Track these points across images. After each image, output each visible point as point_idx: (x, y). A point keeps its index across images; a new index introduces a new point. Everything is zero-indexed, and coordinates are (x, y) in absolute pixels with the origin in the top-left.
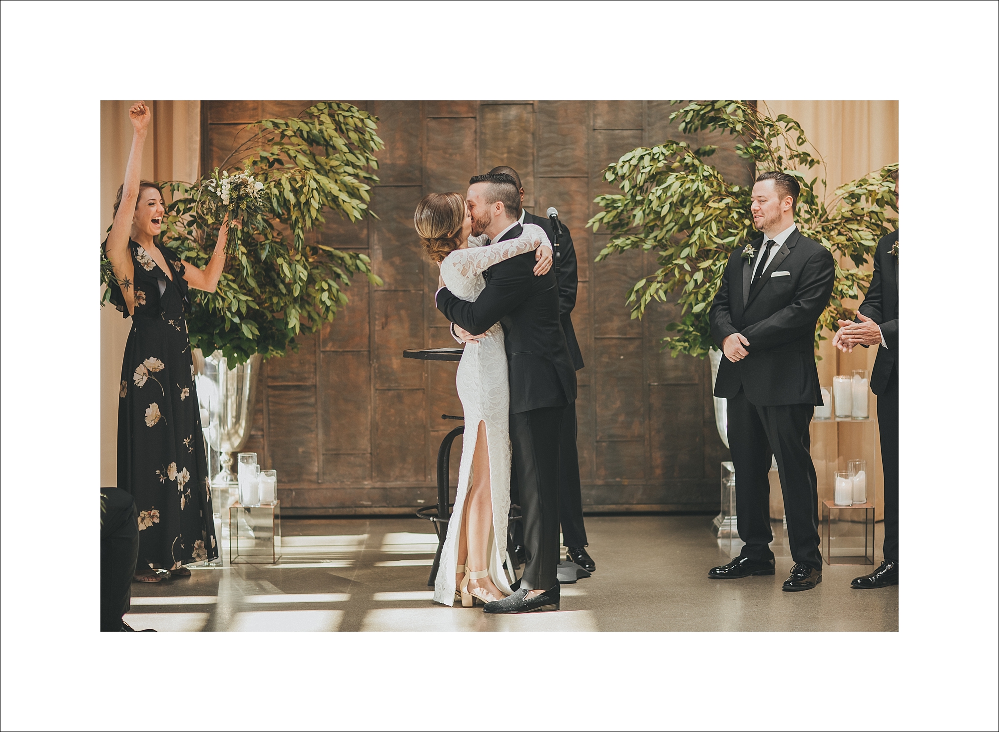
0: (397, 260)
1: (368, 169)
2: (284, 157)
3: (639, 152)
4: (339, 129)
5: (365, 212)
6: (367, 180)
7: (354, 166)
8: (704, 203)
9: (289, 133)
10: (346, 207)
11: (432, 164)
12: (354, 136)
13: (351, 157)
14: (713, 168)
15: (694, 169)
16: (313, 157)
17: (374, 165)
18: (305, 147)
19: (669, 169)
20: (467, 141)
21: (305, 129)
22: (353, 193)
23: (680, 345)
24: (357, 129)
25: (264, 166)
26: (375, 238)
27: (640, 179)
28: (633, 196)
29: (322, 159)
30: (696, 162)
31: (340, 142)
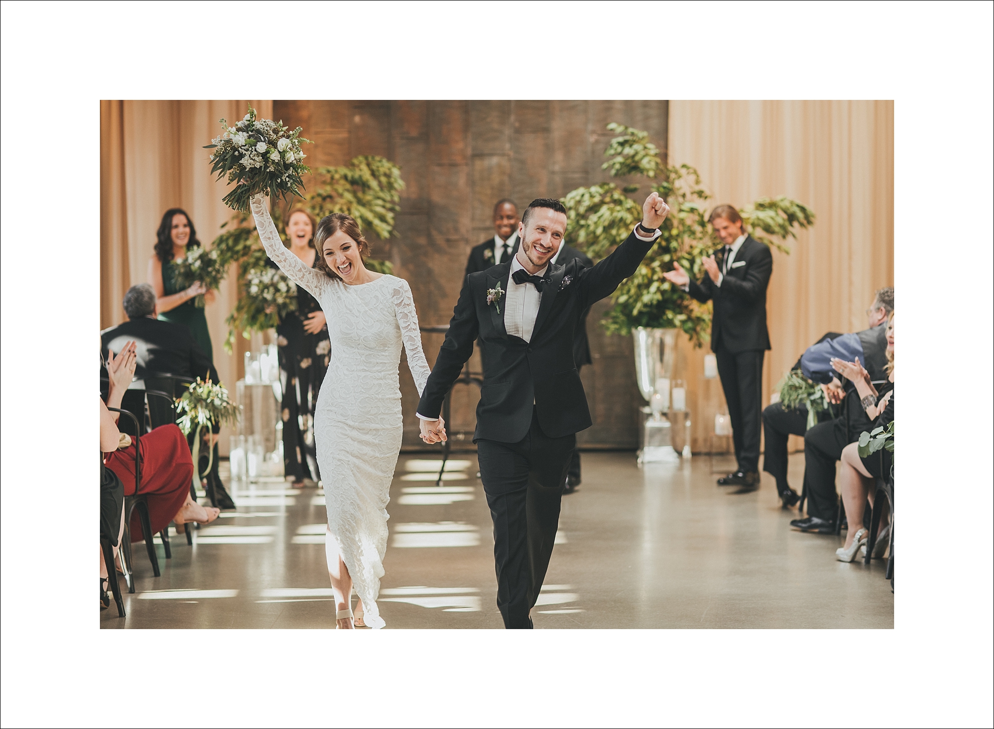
0: (411, 267)
1: (392, 202)
2: (334, 194)
3: (581, 190)
4: (374, 174)
5: (390, 232)
6: (392, 210)
7: (384, 200)
8: (627, 226)
9: (337, 176)
10: (379, 229)
11: (437, 197)
12: (383, 179)
13: (381, 194)
14: (635, 201)
15: (618, 202)
16: (354, 193)
17: (396, 199)
18: (348, 186)
19: (602, 203)
20: (462, 180)
21: (350, 174)
22: (382, 219)
23: (613, 327)
24: (386, 175)
25: (319, 199)
26: (395, 251)
27: (582, 210)
28: (578, 222)
29: (360, 194)
30: (622, 198)
31: (374, 184)
